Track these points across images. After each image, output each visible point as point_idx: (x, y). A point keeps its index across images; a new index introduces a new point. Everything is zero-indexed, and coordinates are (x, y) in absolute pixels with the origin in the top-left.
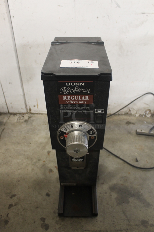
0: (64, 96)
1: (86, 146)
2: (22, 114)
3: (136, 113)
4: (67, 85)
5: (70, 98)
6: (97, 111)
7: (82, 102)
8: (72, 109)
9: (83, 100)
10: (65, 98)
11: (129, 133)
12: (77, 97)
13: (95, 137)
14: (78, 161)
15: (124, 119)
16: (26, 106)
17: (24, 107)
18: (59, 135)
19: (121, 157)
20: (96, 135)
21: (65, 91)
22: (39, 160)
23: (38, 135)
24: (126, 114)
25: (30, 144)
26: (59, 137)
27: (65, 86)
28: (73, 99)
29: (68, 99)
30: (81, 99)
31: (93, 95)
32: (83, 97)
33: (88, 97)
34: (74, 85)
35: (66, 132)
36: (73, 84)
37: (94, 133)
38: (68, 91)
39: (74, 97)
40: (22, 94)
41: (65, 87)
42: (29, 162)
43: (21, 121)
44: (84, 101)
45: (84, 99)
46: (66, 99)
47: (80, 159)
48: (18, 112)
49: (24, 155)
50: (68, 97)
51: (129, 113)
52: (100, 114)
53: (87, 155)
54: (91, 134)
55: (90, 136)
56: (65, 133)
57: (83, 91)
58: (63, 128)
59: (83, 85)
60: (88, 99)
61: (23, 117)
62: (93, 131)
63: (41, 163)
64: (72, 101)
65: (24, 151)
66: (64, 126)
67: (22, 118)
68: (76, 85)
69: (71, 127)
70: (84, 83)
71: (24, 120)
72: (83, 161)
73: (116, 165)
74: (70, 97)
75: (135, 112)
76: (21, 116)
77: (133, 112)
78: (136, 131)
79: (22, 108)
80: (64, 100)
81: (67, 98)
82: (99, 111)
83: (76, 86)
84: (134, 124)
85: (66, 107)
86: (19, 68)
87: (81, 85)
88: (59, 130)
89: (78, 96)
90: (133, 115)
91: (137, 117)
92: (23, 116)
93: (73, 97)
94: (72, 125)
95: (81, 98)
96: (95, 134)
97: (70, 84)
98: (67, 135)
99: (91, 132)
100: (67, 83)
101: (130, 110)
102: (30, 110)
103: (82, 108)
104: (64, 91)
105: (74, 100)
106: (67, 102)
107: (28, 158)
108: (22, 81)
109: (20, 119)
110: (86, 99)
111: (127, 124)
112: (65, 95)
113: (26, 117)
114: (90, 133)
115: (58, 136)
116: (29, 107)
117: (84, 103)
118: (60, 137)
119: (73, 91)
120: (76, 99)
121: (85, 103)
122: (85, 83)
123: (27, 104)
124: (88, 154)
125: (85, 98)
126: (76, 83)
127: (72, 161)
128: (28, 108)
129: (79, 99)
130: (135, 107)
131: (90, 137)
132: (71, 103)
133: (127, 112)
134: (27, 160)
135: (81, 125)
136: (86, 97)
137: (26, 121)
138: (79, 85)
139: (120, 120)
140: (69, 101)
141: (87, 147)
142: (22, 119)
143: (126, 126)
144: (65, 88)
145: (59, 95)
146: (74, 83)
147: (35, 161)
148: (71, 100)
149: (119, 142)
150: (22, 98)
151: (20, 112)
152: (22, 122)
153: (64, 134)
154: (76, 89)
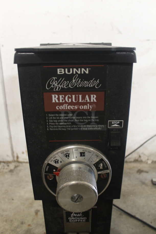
0: (53, 96)
1: (94, 188)
2: (8, 163)
3: (148, 159)
4: (58, 73)
5: (65, 98)
6: (111, 124)
7: (85, 107)
8: (68, 122)
9: (86, 104)
10: (55, 98)
11: (143, 183)
12: (75, 97)
13: (108, 174)
14: (79, 221)
15: (134, 167)
16: (13, 152)
17: (10, 153)
18: (46, 172)
19: (137, 216)
20: (110, 171)
21: (56, 85)
22: (22, 223)
23: (24, 188)
24: (136, 161)
25: (13, 200)
26: (46, 176)
27: (55, 74)
28: (68, 100)
29: (61, 101)
30: (83, 101)
31: (104, 92)
32: (87, 96)
33: (95, 96)
34: (71, 72)
35: (57, 166)
36: (69, 71)
37: (106, 167)
38: (61, 85)
39: (72, 98)
40: (8, 136)
41: (54, 78)
42: (7, 227)
43: (5, 170)
44: (88, 105)
45: (88, 101)
46: (57, 101)
47: (82, 217)
48: (2, 160)
49: (2, 216)
50: (61, 96)
51: (139, 159)
52: (116, 129)
53: (93, 209)
54: (101, 170)
55: (100, 173)
56: (56, 168)
57: (86, 84)
58: (52, 159)
59: (87, 72)
60: (95, 101)
61: (8, 166)
62: (105, 164)
63: (25, 227)
64: (68, 106)
65: (3, 210)
66: (54, 156)
67: (6, 167)
68: (74, 73)
69: (66, 156)
70: (87, 69)
71: (9, 169)
72: (87, 220)
73: (133, 229)
74: (63, 96)
75: (146, 158)
76: (5, 165)
77: (144, 158)
78: (152, 181)
79: (7, 156)
80: (54, 103)
81: (58, 99)
82: (114, 124)
83: (75, 75)
84: (147, 172)
85: (58, 117)
86: (6, 105)
87: (83, 73)
88: (46, 162)
89: (79, 95)
90: (145, 162)
91: (150, 164)
92: (8, 164)
93: (69, 98)
94: (68, 152)
95: (83, 98)
96: (107, 169)
97: (65, 71)
98: (60, 171)
99: (101, 165)
100: (58, 70)
101: (140, 156)
102: (18, 157)
103: (85, 119)
104: (54, 85)
105: (72, 103)
106: (58, 108)
107: (6, 221)
108: (8, 121)
109: (4, 169)
110: (92, 101)
111: (139, 173)
112: (56, 93)
113: (12, 166)
114: (100, 167)
115: (44, 174)
116: (17, 154)
117: (88, 108)
118: (48, 176)
119: (68, 85)
120: (74, 100)
121: (91, 108)
122: (90, 69)
123: (14, 150)
124: (96, 207)
125: (90, 98)
126: (75, 70)
127: (68, 221)
128: (15, 155)
129: (80, 101)
130: (147, 152)
131: (99, 175)
132: (66, 108)
133: (137, 158)
134: (5, 223)
135: (84, 153)
136: (92, 96)
137: (11, 171)
138: (79, 72)
139: (130, 169)
140: (62, 104)
141: (96, 191)
142: (7, 169)
143: (138, 176)
144: (56, 80)
145: (44, 93)
146: (71, 70)
147: (16, 224)
148: (66, 102)
149: (131, 196)
150: (8, 142)
151: (5, 160)
152: (6, 173)
153: (54, 170)
154: (74, 81)
